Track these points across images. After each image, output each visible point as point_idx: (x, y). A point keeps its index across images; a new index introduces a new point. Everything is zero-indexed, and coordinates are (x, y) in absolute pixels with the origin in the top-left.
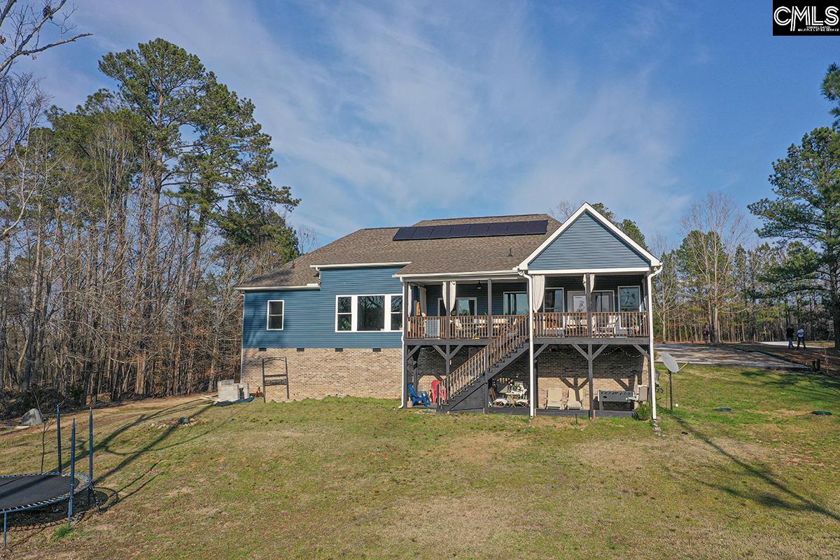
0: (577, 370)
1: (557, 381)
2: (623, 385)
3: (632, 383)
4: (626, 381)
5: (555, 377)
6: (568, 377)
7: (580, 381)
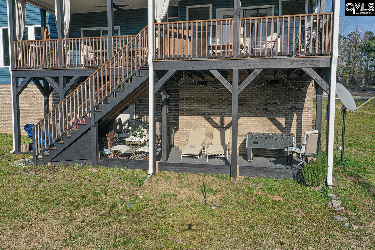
0: (224, 107)
1: (200, 120)
2: (278, 125)
3: (289, 123)
4: (282, 121)
5: (198, 115)
6: (214, 115)
7: (228, 120)
